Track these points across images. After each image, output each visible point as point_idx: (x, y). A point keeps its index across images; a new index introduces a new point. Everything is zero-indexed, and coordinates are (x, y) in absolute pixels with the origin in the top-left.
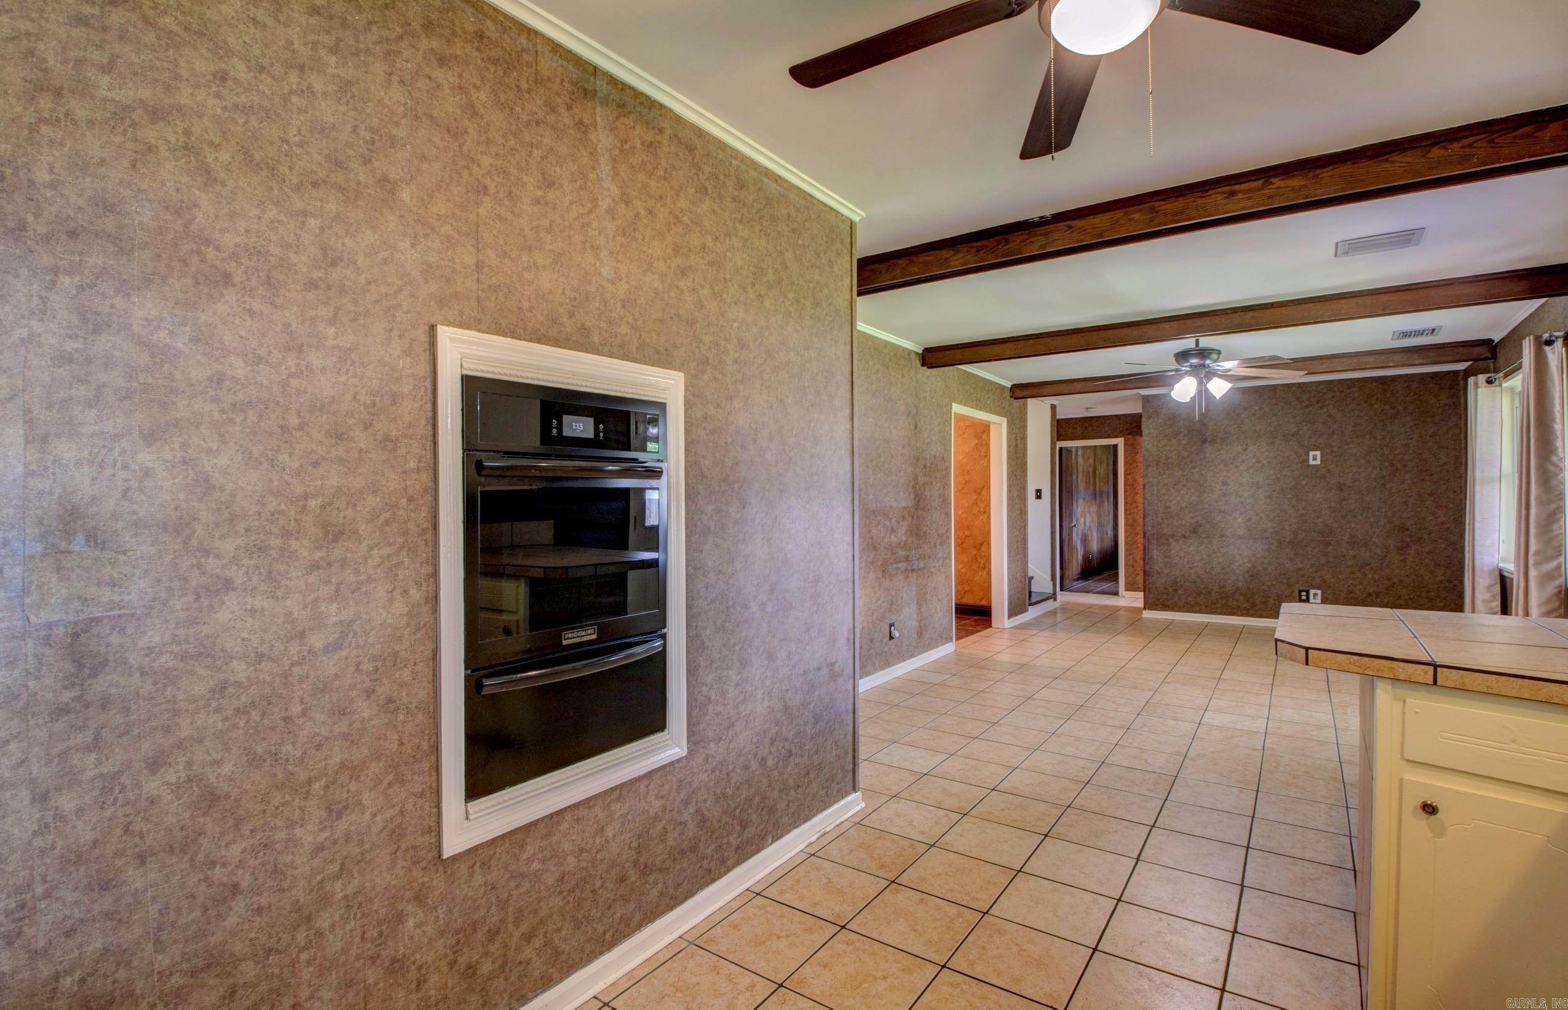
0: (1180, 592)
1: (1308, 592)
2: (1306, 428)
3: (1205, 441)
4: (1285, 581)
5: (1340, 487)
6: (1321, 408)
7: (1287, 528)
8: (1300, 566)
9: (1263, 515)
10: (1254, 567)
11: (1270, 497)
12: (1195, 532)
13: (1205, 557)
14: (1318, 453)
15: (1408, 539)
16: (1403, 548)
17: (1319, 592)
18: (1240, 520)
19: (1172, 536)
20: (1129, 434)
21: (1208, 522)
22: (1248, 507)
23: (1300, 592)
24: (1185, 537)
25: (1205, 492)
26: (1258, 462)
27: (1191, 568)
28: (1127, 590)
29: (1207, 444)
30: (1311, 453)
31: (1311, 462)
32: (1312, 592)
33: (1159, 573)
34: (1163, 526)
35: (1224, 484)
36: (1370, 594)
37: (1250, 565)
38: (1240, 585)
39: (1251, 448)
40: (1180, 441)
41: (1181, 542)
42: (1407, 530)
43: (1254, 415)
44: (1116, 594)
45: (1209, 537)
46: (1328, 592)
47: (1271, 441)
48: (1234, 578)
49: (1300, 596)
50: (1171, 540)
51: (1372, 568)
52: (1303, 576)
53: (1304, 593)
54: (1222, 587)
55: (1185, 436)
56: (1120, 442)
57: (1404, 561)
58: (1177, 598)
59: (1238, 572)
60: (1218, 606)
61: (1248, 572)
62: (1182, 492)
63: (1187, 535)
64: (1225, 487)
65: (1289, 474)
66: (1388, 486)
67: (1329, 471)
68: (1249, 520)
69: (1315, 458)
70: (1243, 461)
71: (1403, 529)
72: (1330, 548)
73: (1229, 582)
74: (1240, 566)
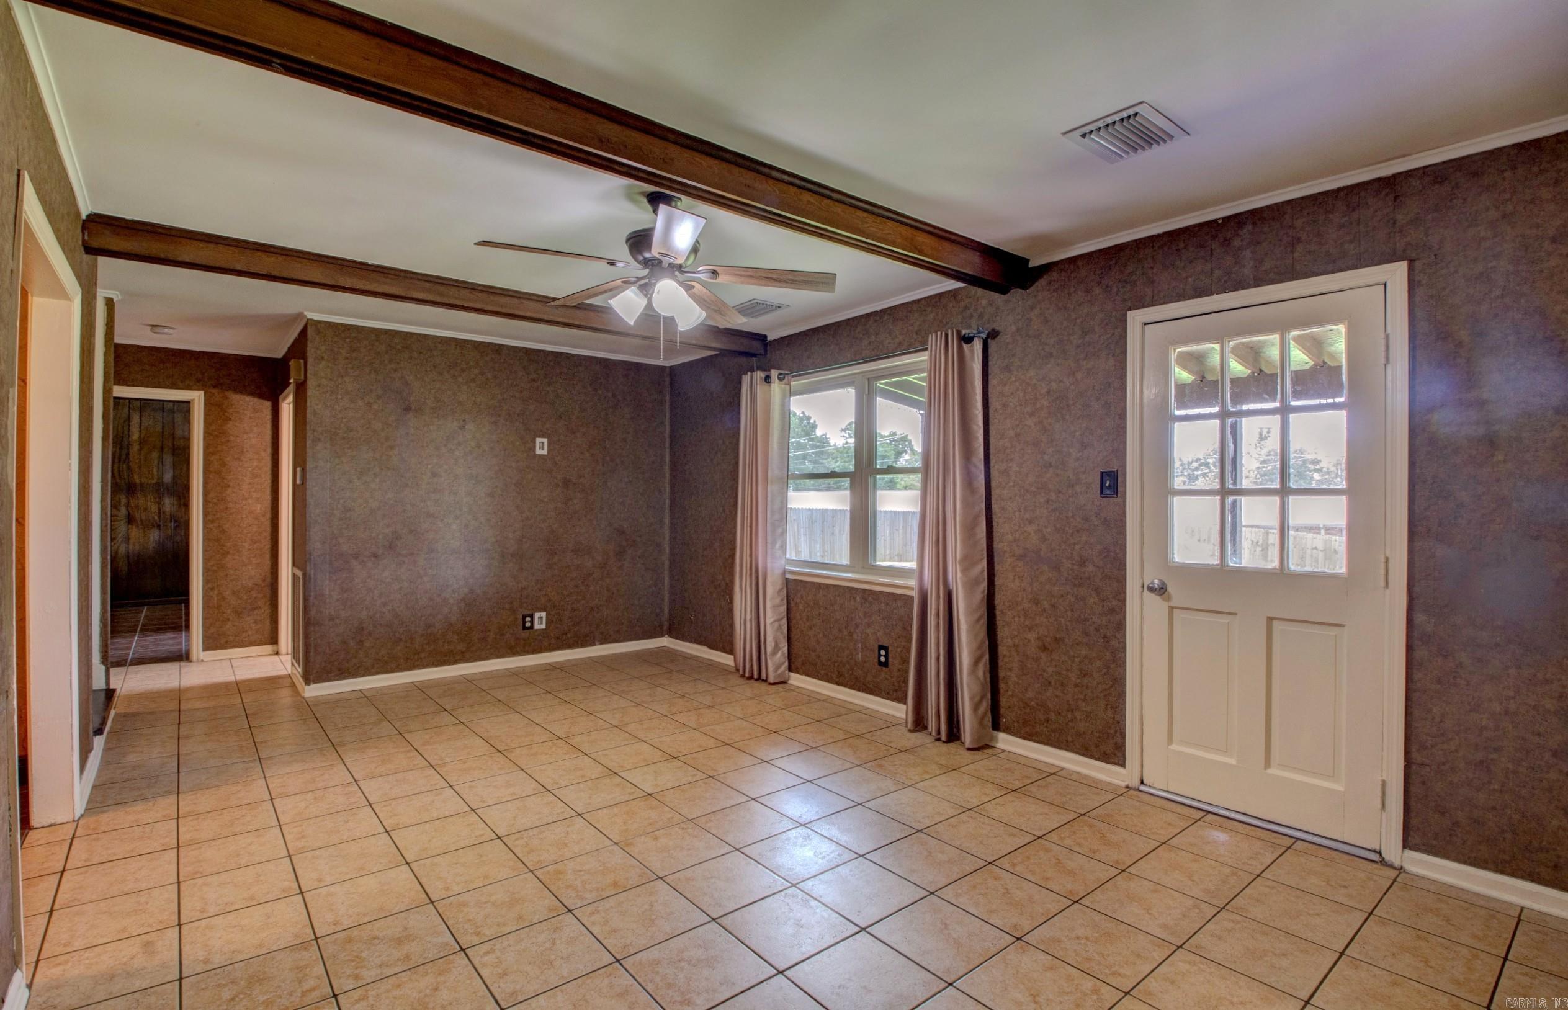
0: (367, 644)
1: (532, 616)
2: (532, 407)
3: (407, 409)
4: (507, 606)
5: (566, 483)
6: (549, 384)
7: (511, 535)
8: (525, 584)
9: (482, 519)
10: (472, 592)
11: (491, 495)
12: (391, 547)
13: (406, 584)
14: (545, 440)
15: (624, 543)
16: (620, 554)
17: (544, 614)
18: (454, 527)
19: (356, 556)
20: (215, 387)
21: (411, 532)
22: (464, 509)
23: (524, 617)
24: (375, 556)
25: (407, 485)
26: (478, 446)
27: (385, 604)
28: (206, 648)
29: (410, 415)
30: (538, 440)
31: (538, 452)
32: (537, 615)
33: (332, 619)
34: (341, 540)
35: (434, 475)
36: (592, 609)
37: (466, 590)
38: (454, 619)
39: (470, 426)
40: (369, 404)
41: (370, 564)
42: (623, 532)
43: (474, 380)
44: (182, 657)
45: (412, 554)
46: (553, 613)
47: (493, 419)
48: (446, 610)
49: (524, 622)
50: (354, 563)
51: (594, 578)
52: (527, 597)
53: (528, 619)
54: (429, 626)
55: (379, 397)
56: (196, 397)
57: (620, 568)
58: (361, 654)
59: (451, 601)
60: (422, 655)
61: (463, 599)
62: (373, 485)
63: (380, 552)
64: (435, 480)
65: (514, 465)
66: (609, 484)
67: (555, 463)
68: (467, 526)
69: (542, 446)
70: (459, 444)
71: (621, 532)
72: (556, 559)
73: (440, 616)
74: (454, 592)
